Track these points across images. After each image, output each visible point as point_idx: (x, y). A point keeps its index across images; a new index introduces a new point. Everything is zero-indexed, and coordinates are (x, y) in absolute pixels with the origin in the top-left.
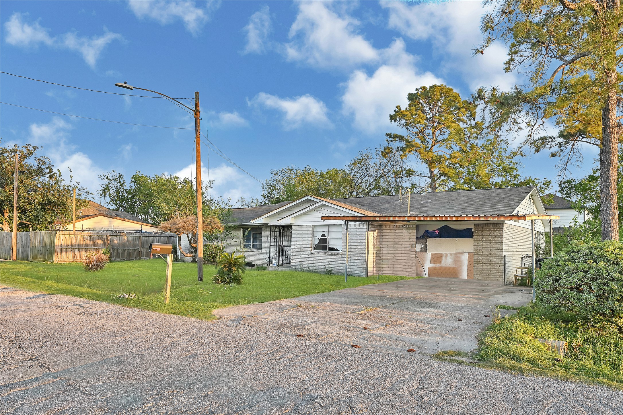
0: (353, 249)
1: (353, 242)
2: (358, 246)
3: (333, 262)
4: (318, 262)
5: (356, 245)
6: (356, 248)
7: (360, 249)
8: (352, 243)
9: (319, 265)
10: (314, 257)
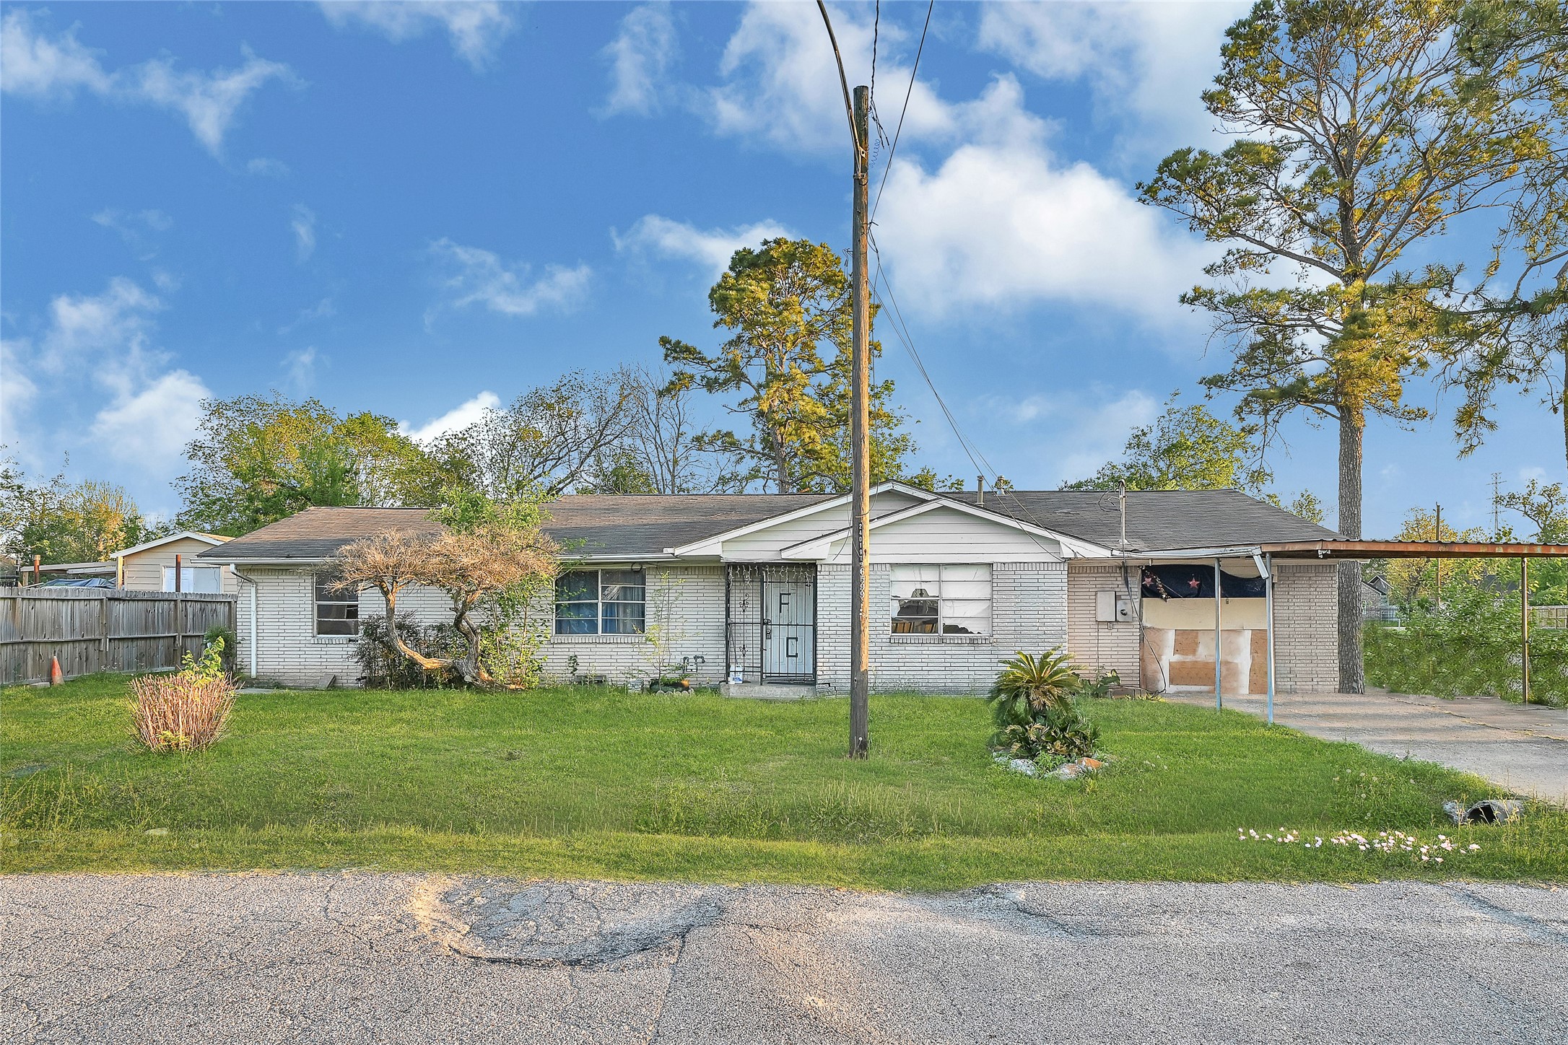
0: (1029, 628)
1: (1028, 609)
2: (1045, 620)
3: (967, 664)
4: (917, 664)
5: (1039, 616)
6: (1038, 624)
7: (1049, 628)
8: (1027, 612)
9: (919, 673)
10: (901, 652)
